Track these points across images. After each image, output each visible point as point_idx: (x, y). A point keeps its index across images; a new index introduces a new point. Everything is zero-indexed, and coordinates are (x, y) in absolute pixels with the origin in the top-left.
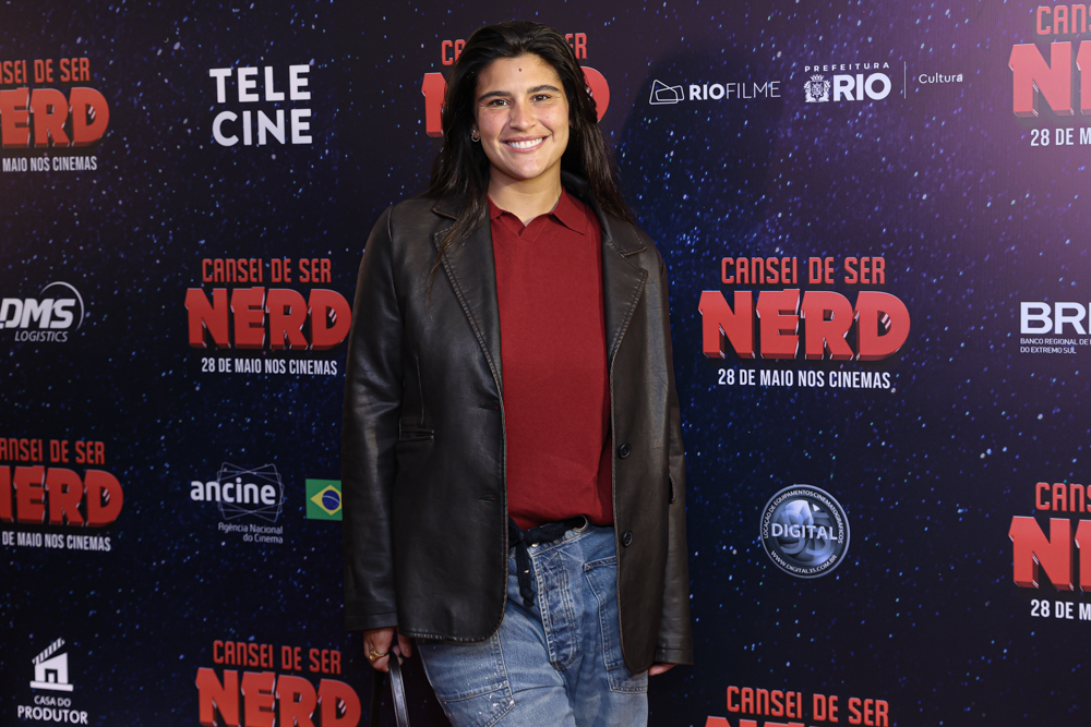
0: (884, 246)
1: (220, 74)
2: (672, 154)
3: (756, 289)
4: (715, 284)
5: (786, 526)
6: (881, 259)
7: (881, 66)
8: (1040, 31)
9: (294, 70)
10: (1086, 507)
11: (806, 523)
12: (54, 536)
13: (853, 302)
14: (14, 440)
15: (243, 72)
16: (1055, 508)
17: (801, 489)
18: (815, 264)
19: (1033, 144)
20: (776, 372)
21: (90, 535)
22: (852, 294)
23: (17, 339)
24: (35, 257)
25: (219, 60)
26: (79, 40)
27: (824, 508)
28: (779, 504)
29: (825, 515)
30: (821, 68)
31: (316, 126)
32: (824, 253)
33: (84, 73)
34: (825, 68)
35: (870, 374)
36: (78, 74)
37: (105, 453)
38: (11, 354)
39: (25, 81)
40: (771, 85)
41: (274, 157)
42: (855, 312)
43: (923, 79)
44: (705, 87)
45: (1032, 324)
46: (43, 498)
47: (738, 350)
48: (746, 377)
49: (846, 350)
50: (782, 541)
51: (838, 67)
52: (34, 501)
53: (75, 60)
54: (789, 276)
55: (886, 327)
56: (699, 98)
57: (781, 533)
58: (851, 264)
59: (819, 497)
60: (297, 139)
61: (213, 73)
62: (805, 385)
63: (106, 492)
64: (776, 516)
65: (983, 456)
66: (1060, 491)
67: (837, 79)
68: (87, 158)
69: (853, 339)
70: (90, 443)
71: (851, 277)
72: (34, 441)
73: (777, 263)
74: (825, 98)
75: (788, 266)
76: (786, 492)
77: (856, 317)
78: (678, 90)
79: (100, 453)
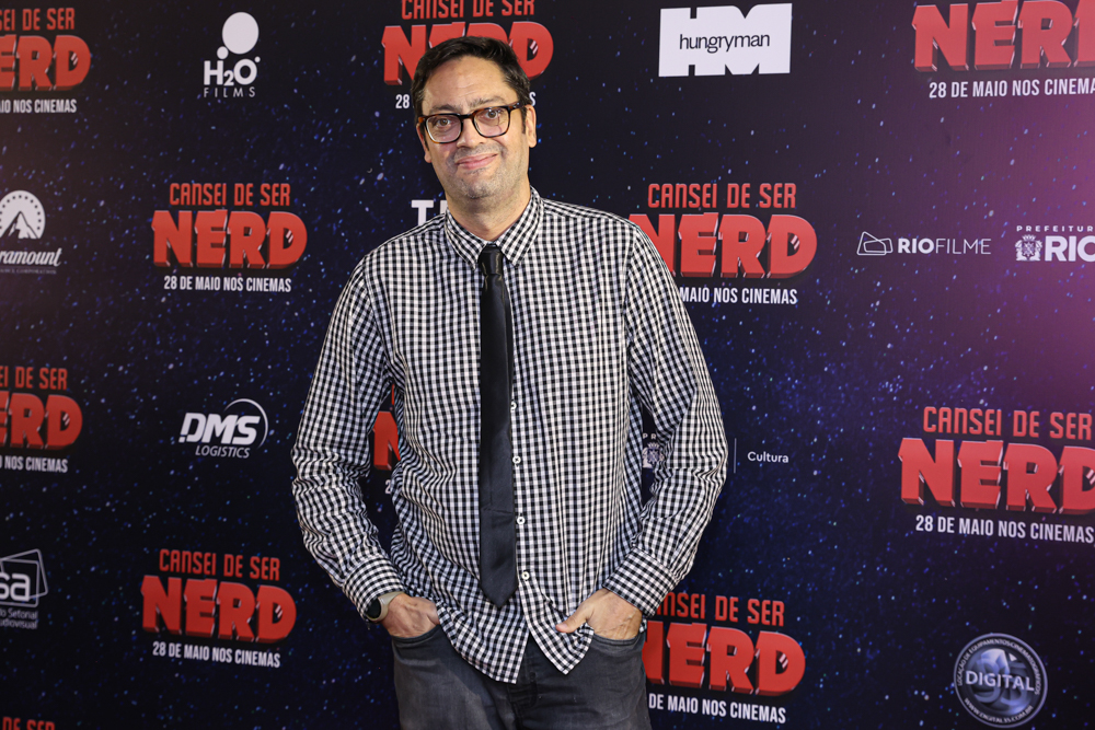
1: (422, 206)
2: (878, 303)
3: (958, 439)
4: (916, 431)
5: (981, 674)
6: (1088, 416)
11: (1002, 672)
12: (223, 649)
13: (1058, 456)
14: (188, 553)
17: (997, 638)
18: (1020, 417)
20: (975, 521)
21: (259, 651)
22: (1056, 448)
23: (197, 453)
24: (222, 374)
25: (422, 192)
26: (281, 167)
27: (1021, 658)
28: (975, 652)
29: (1022, 666)
30: (1033, 229)
32: (1029, 407)
33: (285, 198)
34: (1037, 229)
35: (1072, 528)
36: (278, 199)
37: (280, 570)
38: (191, 467)
39: (224, 203)
40: (982, 242)
42: (1059, 467)
44: (915, 241)
46: (214, 611)
47: (938, 497)
48: (945, 525)
49: (1049, 503)
50: (976, 689)
51: (1051, 229)
52: (203, 615)
53: (276, 185)
54: (993, 427)
56: (908, 251)
57: (975, 680)
58: (1057, 419)
59: (1017, 647)
61: (415, 203)
62: (1005, 535)
63: (279, 608)
64: (971, 664)
67: (1049, 240)
68: (282, 280)
69: (1056, 493)
70: (265, 559)
71: (1057, 431)
72: (207, 555)
73: (980, 414)
74: (1036, 257)
75: (992, 418)
76: (982, 640)
77: (1061, 472)
78: (887, 243)
79: (275, 570)
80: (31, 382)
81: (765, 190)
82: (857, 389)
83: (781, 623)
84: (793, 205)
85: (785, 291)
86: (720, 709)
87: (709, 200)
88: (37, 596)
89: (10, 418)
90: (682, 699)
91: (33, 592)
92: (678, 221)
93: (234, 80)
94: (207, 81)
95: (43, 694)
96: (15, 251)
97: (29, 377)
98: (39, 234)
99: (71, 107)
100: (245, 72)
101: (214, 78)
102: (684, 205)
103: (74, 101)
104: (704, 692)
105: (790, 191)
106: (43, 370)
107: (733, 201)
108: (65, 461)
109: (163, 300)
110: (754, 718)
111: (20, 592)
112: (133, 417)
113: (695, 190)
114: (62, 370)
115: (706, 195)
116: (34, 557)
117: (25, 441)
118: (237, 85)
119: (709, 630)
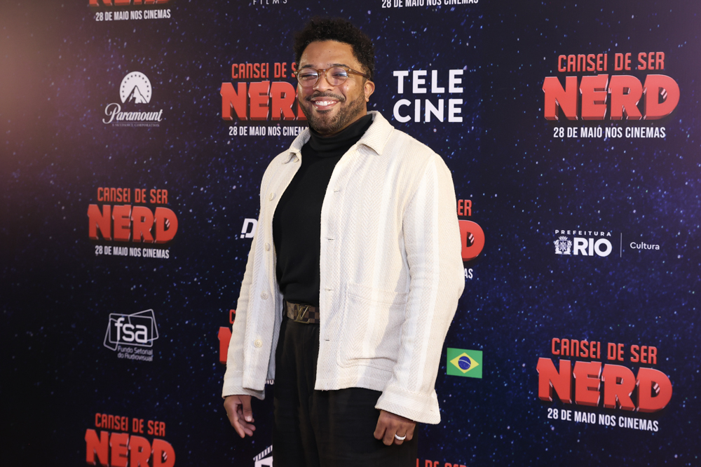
1: (400, 75)
9: (452, 73)
15: (416, 73)
25: (400, 65)
31: (465, 111)
39: (267, 76)
41: (435, 130)
60: (452, 119)
61: (396, 73)
80: (145, 199)
81: (642, 57)
83: (655, 362)
84: (662, 67)
85: (657, 129)
86: (611, 421)
87: (602, 66)
88: (152, 340)
89: (132, 222)
90: (584, 414)
91: (149, 337)
92: (579, 81)
95: (158, 404)
96: (133, 112)
97: (144, 196)
98: (148, 100)
99: (167, 14)
102: (584, 70)
103: (169, 10)
104: (600, 409)
105: (660, 57)
106: (152, 190)
107: (619, 66)
108: (167, 251)
109: (229, 143)
110: (635, 428)
111: (141, 337)
112: (210, 221)
113: (591, 59)
114: (165, 191)
115: (599, 62)
116: (149, 314)
117: (142, 238)
119: (603, 366)
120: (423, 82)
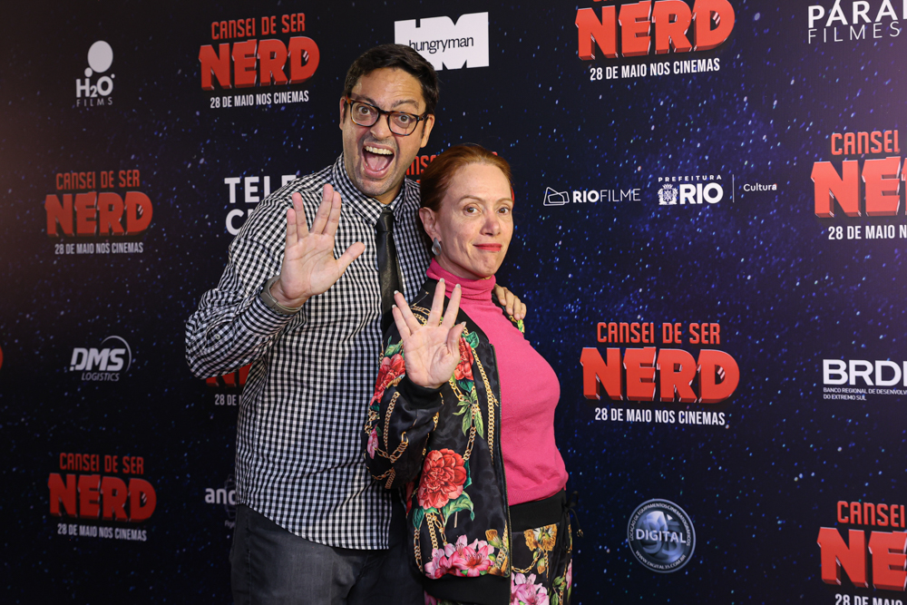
0: (719, 315)
1: (232, 182)
2: (560, 243)
3: (623, 347)
4: (593, 342)
5: (647, 531)
6: (717, 325)
7: (715, 178)
8: (834, 152)
9: (285, 178)
10: (876, 521)
11: (662, 529)
12: (106, 528)
13: (696, 358)
15: (248, 180)
16: (852, 521)
17: (658, 502)
18: (667, 328)
19: (830, 238)
22: (695, 351)
23: (83, 379)
24: (98, 317)
25: (232, 172)
26: (133, 157)
27: (675, 518)
28: (642, 514)
29: (677, 524)
30: (671, 179)
32: (674, 320)
33: (136, 181)
34: (674, 179)
35: (709, 414)
36: (131, 182)
38: (79, 390)
39: (94, 186)
40: (633, 192)
42: (697, 366)
43: (747, 188)
44: (585, 192)
45: (832, 377)
46: (99, 499)
47: (610, 393)
48: (616, 415)
49: (690, 395)
50: (645, 543)
51: (683, 178)
53: (129, 171)
54: (648, 337)
55: (722, 377)
56: (580, 201)
57: (643, 536)
58: (694, 328)
59: (672, 509)
61: (227, 181)
62: (660, 421)
64: (640, 523)
65: (796, 479)
66: (856, 508)
67: (683, 187)
68: (136, 244)
69: (696, 387)
70: (133, 458)
71: (695, 338)
72: (93, 456)
73: (638, 327)
74: (674, 202)
75: (646, 329)
76: (647, 504)
77: (699, 370)
78: (565, 195)
79: (140, 466)
82: (548, 310)
93: (97, 93)
94: (79, 95)
100: (105, 86)
101: (83, 92)
109: (55, 262)
112: (37, 353)
113: (424, 161)
118: (100, 96)
120: (255, 189)
